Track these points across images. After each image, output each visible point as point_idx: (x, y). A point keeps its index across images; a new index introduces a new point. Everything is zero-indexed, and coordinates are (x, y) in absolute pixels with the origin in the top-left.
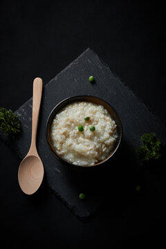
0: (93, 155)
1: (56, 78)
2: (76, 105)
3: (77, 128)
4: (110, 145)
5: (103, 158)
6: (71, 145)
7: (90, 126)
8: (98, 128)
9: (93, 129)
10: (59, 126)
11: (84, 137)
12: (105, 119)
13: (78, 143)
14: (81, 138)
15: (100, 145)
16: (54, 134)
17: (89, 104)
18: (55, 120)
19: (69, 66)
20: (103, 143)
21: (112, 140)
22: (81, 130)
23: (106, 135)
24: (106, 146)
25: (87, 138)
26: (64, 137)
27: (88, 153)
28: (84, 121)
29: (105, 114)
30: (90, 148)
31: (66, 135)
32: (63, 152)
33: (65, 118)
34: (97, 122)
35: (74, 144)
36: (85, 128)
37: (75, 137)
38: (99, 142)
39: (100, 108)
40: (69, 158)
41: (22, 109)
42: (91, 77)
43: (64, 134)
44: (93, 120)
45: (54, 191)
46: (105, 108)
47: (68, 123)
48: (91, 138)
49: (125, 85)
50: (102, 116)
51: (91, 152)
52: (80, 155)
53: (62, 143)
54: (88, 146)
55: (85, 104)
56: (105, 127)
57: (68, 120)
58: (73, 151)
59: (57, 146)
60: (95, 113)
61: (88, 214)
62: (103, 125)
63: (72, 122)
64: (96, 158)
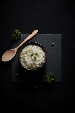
0: (29, 65)
1: (43, 35)
2: (38, 47)
3: (31, 53)
4: (37, 67)
5: (31, 69)
6: (25, 57)
7: (35, 56)
8: (37, 59)
9: (35, 58)
10: (27, 48)
11: (31, 58)
12: (42, 58)
13: (28, 58)
14: (30, 58)
15: (33, 64)
16: (24, 49)
17: (42, 50)
18: (28, 46)
19: (50, 35)
20: (35, 64)
21: (38, 66)
22: (32, 55)
23: (38, 63)
24: (35, 66)
25: (31, 59)
26: (25, 53)
27: (28, 63)
28: (35, 53)
29: (44, 57)
30: (29, 63)
31: (26, 53)
32: (21, 57)
33: (31, 48)
34: (39, 57)
35: (26, 57)
36: (33, 56)
37: (28, 56)
38: (34, 63)
39: (44, 54)
40: (22, 60)
41: (25, 35)
42: (53, 43)
43: (26, 52)
44: (38, 55)
45: (11, 66)
46: (46, 55)
47: (30, 50)
48: (32, 60)
49: (61, 54)
50: (42, 57)
51: (29, 64)
52: (25, 62)
53: (23, 54)
54: (30, 61)
55: (41, 49)
56: (40, 60)
57: (31, 49)
58: (24, 59)
59: (22, 54)
60: (41, 54)
61: (14, 81)
62: (40, 59)
63: (32, 51)
64: (29, 67)
